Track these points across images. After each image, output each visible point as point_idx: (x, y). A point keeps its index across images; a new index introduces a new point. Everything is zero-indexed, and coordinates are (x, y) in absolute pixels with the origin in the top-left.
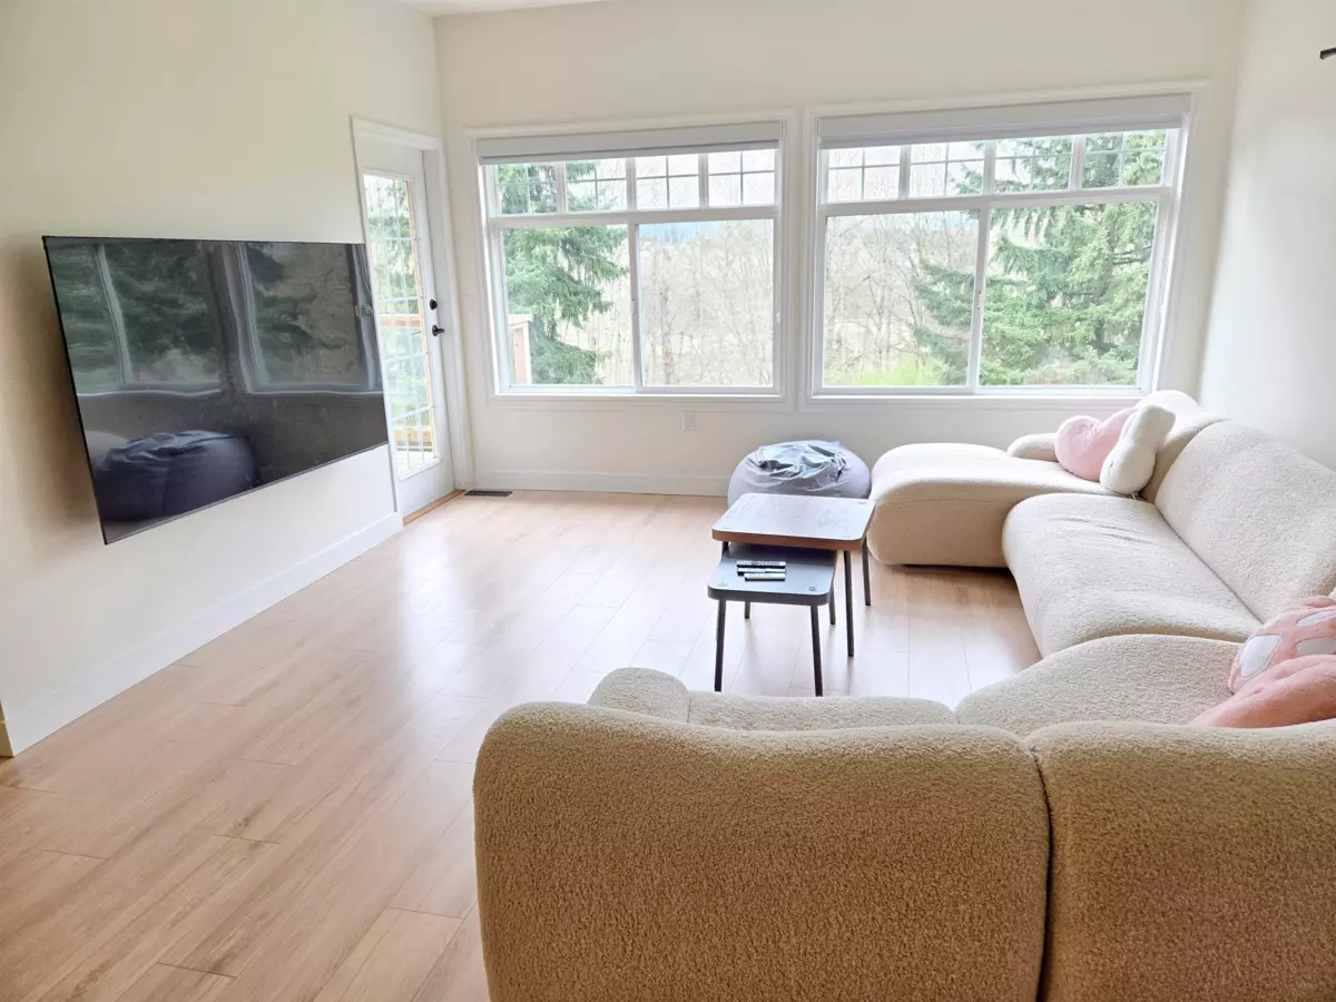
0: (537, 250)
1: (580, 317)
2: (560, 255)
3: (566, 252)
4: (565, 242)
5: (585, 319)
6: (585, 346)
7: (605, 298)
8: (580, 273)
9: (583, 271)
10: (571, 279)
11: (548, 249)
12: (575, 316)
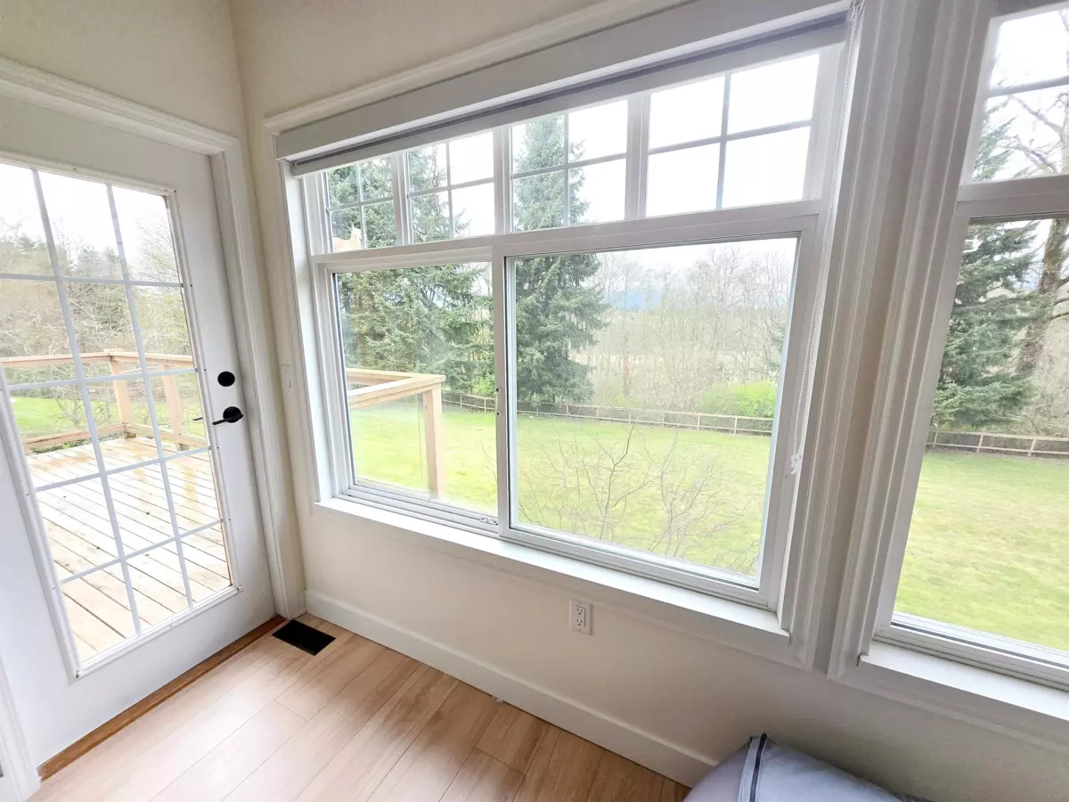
0: (560, 315)
1: (581, 348)
2: (573, 316)
3: (576, 314)
4: (575, 309)
5: (584, 348)
6: (585, 363)
7: (594, 339)
8: (582, 326)
9: (584, 324)
10: (578, 328)
11: (566, 314)
12: (578, 347)
